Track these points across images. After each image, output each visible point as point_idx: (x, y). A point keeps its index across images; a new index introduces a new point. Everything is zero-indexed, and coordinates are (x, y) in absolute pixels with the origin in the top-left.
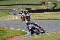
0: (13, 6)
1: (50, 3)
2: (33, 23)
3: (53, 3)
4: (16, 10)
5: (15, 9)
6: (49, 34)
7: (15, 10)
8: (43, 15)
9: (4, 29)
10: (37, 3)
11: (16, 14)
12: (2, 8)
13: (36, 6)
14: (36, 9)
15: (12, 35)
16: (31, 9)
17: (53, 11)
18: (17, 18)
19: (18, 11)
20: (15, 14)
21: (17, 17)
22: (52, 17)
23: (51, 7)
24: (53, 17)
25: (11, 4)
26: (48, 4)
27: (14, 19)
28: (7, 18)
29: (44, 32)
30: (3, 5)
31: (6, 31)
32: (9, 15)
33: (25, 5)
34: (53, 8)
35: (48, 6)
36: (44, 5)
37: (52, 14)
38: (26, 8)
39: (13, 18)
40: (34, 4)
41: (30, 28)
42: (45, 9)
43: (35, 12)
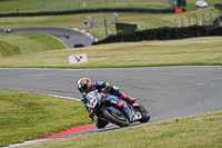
0: (70, 16)
1: (205, 4)
2: (104, 86)
3: (216, 6)
4: (83, 31)
5: (77, 25)
6: (199, 119)
7: (76, 29)
8: (180, 47)
9: (36, 102)
10: (158, 3)
11: (81, 46)
12: (29, 23)
13: (155, 16)
14: (153, 27)
15: (66, 122)
16: (136, 26)
17: (216, 35)
18: (84, 60)
19: (88, 34)
20: (76, 46)
21: (84, 55)
22: (213, 57)
23: (208, 19)
24: (217, 55)
25: (62, 10)
26: (198, 7)
27: (75, 62)
28: (49, 58)
29: (144, 120)
30: (36, 11)
31: (47, 108)
32: (55, 48)
33: (116, 14)
34: (216, 22)
35: (196, 17)
36: (184, 10)
37: (213, 46)
38: (117, 25)
39: (72, 61)
40: (148, 8)
41: (93, 103)
42: (187, 25)
43: (152, 39)
